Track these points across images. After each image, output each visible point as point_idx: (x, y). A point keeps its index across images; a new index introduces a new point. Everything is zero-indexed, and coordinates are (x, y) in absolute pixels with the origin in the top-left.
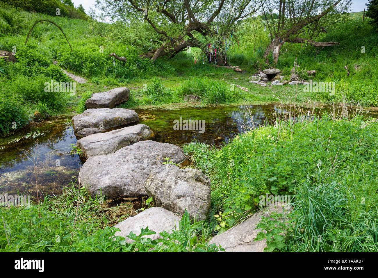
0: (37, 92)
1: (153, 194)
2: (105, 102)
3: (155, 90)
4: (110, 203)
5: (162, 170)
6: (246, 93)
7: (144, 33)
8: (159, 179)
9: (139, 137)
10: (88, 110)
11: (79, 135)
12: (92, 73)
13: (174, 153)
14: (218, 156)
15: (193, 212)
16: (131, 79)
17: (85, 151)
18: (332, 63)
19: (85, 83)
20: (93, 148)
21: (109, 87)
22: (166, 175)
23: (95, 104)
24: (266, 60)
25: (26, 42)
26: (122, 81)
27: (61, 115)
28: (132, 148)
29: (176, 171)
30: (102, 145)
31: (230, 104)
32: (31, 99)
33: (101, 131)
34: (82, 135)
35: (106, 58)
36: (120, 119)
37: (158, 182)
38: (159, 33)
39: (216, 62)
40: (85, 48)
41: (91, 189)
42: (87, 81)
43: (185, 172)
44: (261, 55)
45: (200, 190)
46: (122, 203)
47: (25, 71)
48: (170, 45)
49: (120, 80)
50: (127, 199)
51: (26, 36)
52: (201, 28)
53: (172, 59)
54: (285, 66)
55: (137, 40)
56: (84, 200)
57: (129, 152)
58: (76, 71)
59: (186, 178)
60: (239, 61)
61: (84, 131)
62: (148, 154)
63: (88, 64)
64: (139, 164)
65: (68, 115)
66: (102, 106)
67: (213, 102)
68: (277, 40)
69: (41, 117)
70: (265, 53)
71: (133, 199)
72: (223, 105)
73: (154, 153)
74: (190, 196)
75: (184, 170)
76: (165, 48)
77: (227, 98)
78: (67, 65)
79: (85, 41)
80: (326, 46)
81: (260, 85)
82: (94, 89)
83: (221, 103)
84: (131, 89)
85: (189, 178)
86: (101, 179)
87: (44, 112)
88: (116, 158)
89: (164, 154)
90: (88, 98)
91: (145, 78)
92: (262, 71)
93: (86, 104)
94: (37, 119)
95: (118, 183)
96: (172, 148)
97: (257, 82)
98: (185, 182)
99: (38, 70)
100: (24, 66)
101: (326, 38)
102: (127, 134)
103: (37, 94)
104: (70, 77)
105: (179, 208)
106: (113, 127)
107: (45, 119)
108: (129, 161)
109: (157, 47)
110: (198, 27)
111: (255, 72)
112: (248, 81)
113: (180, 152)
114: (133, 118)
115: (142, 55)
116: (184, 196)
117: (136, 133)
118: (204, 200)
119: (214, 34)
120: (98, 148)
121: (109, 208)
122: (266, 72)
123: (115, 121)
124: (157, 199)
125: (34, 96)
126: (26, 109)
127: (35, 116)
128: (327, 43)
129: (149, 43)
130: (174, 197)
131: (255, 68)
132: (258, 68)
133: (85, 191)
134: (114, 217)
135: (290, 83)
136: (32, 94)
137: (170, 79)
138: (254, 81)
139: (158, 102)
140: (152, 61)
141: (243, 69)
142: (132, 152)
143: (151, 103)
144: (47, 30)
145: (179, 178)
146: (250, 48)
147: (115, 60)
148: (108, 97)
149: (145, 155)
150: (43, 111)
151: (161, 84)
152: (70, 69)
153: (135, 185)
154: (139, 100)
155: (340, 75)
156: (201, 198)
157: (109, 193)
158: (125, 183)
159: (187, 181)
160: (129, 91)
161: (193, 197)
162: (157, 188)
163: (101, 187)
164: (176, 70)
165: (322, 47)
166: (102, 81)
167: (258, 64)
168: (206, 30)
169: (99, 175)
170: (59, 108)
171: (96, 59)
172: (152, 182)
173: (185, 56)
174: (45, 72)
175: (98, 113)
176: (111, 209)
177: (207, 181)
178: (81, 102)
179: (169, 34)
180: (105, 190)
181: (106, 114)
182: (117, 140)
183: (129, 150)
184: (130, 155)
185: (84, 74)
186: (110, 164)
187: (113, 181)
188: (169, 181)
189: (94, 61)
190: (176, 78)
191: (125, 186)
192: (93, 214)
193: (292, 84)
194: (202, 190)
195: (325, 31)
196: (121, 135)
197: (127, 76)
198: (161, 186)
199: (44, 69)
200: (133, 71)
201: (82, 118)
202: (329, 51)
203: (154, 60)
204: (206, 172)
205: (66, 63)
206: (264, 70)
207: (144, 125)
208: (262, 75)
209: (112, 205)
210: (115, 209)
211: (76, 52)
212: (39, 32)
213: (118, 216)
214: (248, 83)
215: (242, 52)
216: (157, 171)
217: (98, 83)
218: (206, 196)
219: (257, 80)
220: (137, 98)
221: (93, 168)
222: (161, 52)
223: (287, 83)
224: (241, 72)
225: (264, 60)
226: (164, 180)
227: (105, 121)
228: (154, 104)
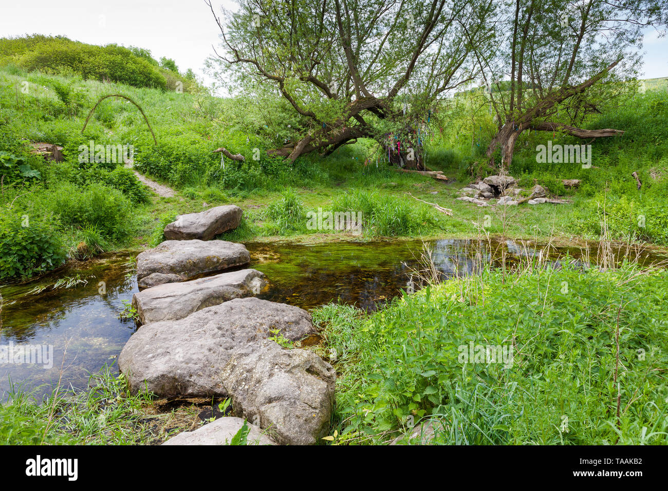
0: (87, 211)
1: (230, 392)
2: (196, 229)
3: (287, 209)
4: (161, 407)
5: (253, 351)
6: (447, 218)
7: (278, 115)
8: (244, 366)
9: (241, 292)
10: (167, 243)
11: (142, 285)
12: (185, 180)
13: (293, 322)
14: (366, 330)
15: (289, 430)
16: (250, 190)
17: (143, 311)
18: (610, 167)
19: (172, 196)
20: (156, 308)
21: (211, 204)
22: (257, 359)
23: (180, 232)
24: (490, 160)
25: (84, 130)
26: (234, 195)
27: (122, 249)
28: (217, 310)
29: (274, 353)
30: (171, 302)
31: (416, 238)
32: (76, 222)
33: (180, 280)
34: (147, 284)
35: (210, 156)
36: (215, 260)
37: (242, 371)
38: (304, 115)
39: (402, 164)
40: (180, 138)
41: (133, 378)
42: (176, 193)
43: (289, 355)
44: (482, 152)
45: (309, 389)
46: (182, 406)
47: (75, 176)
48: (321, 135)
49: (230, 192)
50: (193, 400)
51: (84, 120)
52: (376, 107)
53: (328, 157)
54: (524, 171)
55: (265, 127)
56: (119, 398)
57: (210, 318)
58: (160, 176)
59: (290, 367)
60: (445, 162)
61: (152, 279)
62: (243, 321)
63: (180, 164)
64: (224, 339)
65: (133, 250)
66: (191, 236)
67: (387, 232)
68: (510, 126)
69: (88, 251)
70: (489, 148)
71: (203, 400)
72: (403, 238)
73: (256, 319)
74: (289, 399)
75: (286, 352)
76: (312, 140)
77: (411, 227)
78: (146, 167)
79: (180, 128)
80: (601, 137)
81: (476, 203)
82: (186, 207)
83: (401, 235)
84: (248, 207)
85: (295, 367)
86: (153, 363)
87: (94, 245)
88: (186, 327)
89: (274, 322)
90: (170, 222)
91: (275, 190)
92: (482, 179)
93: (165, 232)
94: (80, 255)
95: (179, 371)
96: (290, 312)
97: (471, 199)
98: (287, 374)
99: (96, 174)
100: (74, 167)
101: (600, 123)
102: (220, 286)
103: (87, 214)
104: (149, 187)
105: (268, 420)
106: (202, 274)
107: (94, 255)
108: (208, 333)
109: (300, 138)
110: (372, 105)
111: (471, 182)
112: (455, 197)
113: (304, 320)
114: (239, 257)
115: (273, 151)
116: (279, 399)
117: (236, 283)
118: (315, 408)
119: (398, 115)
120: (164, 309)
121: (159, 416)
122: (488, 181)
123: (207, 262)
124: (236, 402)
125: (81, 217)
126: (65, 238)
127: (79, 250)
128: (600, 131)
129: (284, 132)
130: (262, 400)
131: (471, 175)
132: (476, 174)
133: (123, 381)
134: (161, 432)
135: (531, 202)
136: (79, 214)
137: (318, 191)
138: (466, 198)
139: (290, 231)
140: (289, 161)
141: (450, 176)
142: (217, 317)
143: (278, 232)
144: (123, 109)
145: (276, 367)
146: (466, 139)
147: (225, 159)
148: (203, 221)
149: (238, 323)
150: (93, 243)
151: (297, 201)
152: (151, 173)
153: (210, 376)
154: (258, 227)
155: (622, 188)
156: (309, 403)
157: (163, 388)
158: (192, 371)
159: (292, 372)
160: (240, 211)
161: (295, 402)
162: (238, 382)
163: (149, 376)
164: (330, 176)
165: (593, 137)
166: (201, 194)
167: (476, 168)
168: (384, 109)
169: (150, 355)
170: (122, 237)
171: (193, 158)
172: (232, 371)
173: (348, 153)
174: (107, 177)
175: (181, 247)
176: (160, 418)
177: (328, 374)
178: (158, 229)
179: (319, 116)
180: (156, 383)
181: (193, 249)
182: (200, 296)
183: (211, 313)
184: (211, 322)
185: (173, 182)
186: (174, 336)
187: (170, 367)
188: (260, 370)
189: (190, 160)
190: (327, 191)
191: (191, 376)
192: (127, 424)
193: (536, 203)
194: (314, 389)
195: (598, 112)
196: (210, 286)
197: (243, 186)
198: (245, 379)
199: (106, 173)
200: (255, 177)
201: (151, 256)
202: (606, 146)
203: (293, 159)
204: (344, 358)
205: (144, 164)
206: (486, 178)
207: (255, 270)
208: (482, 186)
209: (164, 409)
210: (166, 418)
211: (162, 146)
212: (110, 113)
213: (167, 430)
214: (454, 200)
215: (453, 146)
216: (243, 351)
217: (193, 197)
218: (318, 400)
219: (472, 196)
220: (255, 224)
221: (143, 343)
222: (306, 146)
223: (526, 202)
224: (446, 181)
225: (486, 161)
226: (252, 369)
227: (190, 262)
228: (283, 235)
